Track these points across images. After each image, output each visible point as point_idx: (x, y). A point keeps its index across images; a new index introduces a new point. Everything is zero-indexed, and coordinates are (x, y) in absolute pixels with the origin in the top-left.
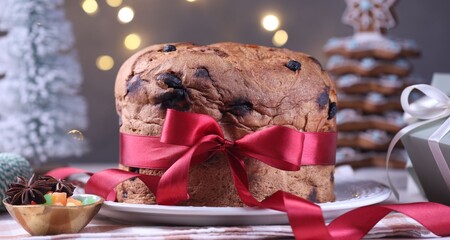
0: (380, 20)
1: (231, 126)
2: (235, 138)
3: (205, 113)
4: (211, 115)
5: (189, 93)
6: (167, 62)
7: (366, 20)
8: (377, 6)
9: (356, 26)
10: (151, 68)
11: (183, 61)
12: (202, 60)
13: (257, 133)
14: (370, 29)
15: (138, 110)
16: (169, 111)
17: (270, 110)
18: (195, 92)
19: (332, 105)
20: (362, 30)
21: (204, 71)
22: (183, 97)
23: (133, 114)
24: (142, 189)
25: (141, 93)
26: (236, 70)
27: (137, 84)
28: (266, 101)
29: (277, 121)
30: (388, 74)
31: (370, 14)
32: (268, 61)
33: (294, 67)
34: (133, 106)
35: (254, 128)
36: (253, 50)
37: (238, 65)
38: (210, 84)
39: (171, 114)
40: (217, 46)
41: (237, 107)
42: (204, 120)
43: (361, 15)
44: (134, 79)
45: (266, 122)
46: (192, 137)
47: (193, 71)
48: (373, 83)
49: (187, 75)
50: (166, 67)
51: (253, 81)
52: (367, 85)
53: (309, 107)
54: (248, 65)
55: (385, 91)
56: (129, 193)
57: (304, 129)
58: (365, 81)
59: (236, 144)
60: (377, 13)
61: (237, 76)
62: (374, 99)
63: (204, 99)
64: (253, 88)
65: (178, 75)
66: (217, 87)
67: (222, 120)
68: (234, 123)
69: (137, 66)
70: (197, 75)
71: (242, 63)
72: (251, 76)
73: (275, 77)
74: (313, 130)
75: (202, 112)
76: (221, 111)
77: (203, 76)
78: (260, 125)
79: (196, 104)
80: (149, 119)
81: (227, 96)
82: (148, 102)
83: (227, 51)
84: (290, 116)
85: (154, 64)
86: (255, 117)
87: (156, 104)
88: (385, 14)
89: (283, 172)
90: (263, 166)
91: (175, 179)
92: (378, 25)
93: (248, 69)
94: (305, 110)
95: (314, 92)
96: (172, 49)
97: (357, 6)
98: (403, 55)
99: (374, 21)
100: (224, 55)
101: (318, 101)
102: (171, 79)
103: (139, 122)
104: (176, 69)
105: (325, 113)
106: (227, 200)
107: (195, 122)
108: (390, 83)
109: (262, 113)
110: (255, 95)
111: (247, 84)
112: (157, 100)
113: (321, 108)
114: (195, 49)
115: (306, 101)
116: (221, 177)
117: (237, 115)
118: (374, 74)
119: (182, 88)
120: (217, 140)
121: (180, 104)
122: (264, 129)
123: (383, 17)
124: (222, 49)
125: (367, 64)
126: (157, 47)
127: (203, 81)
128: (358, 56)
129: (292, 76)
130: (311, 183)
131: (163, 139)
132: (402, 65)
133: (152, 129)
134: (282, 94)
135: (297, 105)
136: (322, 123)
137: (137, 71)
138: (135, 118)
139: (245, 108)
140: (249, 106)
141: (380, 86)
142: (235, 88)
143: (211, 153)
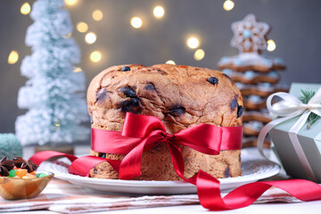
0: (258, 44)
1: (170, 123)
2: (173, 132)
3: (153, 115)
4: (157, 116)
5: (141, 101)
6: (125, 79)
7: (247, 44)
8: (255, 35)
9: (241, 48)
10: (113, 83)
11: (136, 78)
12: (150, 78)
13: (190, 129)
14: (251, 50)
15: (105, 113)
16: (128, 114)
17: (197, 113)
18: (145, 100)
19: (239, 108)
20: (245, 51)
21: (151, 85)
22: (137, 104)
23: (101, 115)
24: (108, 168)
25: (107, 100)
26: (173, 84)
27: (104, 94)
28: (195, 106)
29: (203, 120)
30: (263, 82)
31: (251, 40)
32: (195, 77)
33: (213, 82)
34: (101, 110)
35: (187, 125)
36: (184, 70)
37: (174, 81)
38: (156, 94)
39: (130, 116)
40: (159, 66)
41: (174, 111)
42: (152, 120)
43: (244, 41)
44: (102, 91)
45: (195, 121)
46: (144, 132)
47: (144, 86)
48: (253, 88)
49: (140, 88)
50: (125, 83)
51: (185, 92)
52: (249, 90)
53: (225, 110)
54: (182, 81)
55: (261, 94)
56: (99, 170)
57: (221, 125)
58: (247, 87)
59: (174, 137)
60: (255, 39)
61: (174, 88)
62: (254, 100)
63: (152, 105)
64: (186, 97)
65: (133, 88)
66: (161, 96)
67: (164, 120)
68: (173, 122)
69: (103, 82)
70: (147, 88)
71: (177, 80)
72: (184, 88)
73: (201, 89)
74: (227, 126)
75: (150, 114)
76: (163, 113)
77: (151, 88)
78: (191, 122)
79: (147, 109)
80: (113, 119)
81: (168, 103)
82: (112, 107)
83: (166, 71)
84: (211, 116)
85: (115, 80)
86: (187, 118)
87: (118, 108)
88: (261, 40)
89: (207, 156)
90: (194, 152)
91: (132, 161)
92: (256, 47)
93: (182, 83)
94: (222, 112)
95: (228, 99)
96: (127, 69)
97: (241, 34)
98: (274, 69)
99: (253, 45)
100: (164, 73)
101: (230, 105)
102: (128, 90)
103: (106, 121)
104: (131, 84)
105: (235, 113)
106: (168, 176)
107: (146, 122)
108: (265, 88)
109: (192, 115)
110: (187, 102)
111: (181, 94)
112: (118, 106)
113: (232, 110)
114: (144, 69)
115: (222, 105)
116: (164, 159)
117: (174, 116)
118: (254, 83)
119: (136, 97)
120: (161, 134)
121: (135, 109)
122: (194, 126)
123: (260, 42)
124: (162, 69)
125: (249, 76)
126: (116, 68)
127: (151, 93)
128: (242, 70)
129: (212, 88)
130: (226, 162)
131: (124, 134)
132: (273, 76)
133: (115, 126)
134: (205, 101)
135: (216, 108)
136: (233, 120)
137: (103, 85)
138: (103, 118)
139: (180, 111)
140: (183, 109)
141: (258, 91)
142: (173, 97)
143: (156, 143)
